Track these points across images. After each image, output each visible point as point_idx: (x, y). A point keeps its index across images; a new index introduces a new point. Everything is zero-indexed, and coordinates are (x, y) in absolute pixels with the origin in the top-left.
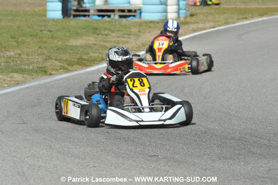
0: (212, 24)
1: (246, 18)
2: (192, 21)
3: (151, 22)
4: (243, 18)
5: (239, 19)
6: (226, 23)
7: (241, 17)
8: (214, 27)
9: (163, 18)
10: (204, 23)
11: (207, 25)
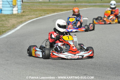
0: (35, 16)
1: (48, 13)
2: (25, 15)
3: (8, 15)
4: (47, 13)
5: (45, 14)
6: (41, 16)
7: (46, 13)
8: (37, 17)
9: (11, 13)
10: (31, 16)
11: (33, 16)
